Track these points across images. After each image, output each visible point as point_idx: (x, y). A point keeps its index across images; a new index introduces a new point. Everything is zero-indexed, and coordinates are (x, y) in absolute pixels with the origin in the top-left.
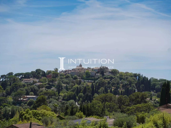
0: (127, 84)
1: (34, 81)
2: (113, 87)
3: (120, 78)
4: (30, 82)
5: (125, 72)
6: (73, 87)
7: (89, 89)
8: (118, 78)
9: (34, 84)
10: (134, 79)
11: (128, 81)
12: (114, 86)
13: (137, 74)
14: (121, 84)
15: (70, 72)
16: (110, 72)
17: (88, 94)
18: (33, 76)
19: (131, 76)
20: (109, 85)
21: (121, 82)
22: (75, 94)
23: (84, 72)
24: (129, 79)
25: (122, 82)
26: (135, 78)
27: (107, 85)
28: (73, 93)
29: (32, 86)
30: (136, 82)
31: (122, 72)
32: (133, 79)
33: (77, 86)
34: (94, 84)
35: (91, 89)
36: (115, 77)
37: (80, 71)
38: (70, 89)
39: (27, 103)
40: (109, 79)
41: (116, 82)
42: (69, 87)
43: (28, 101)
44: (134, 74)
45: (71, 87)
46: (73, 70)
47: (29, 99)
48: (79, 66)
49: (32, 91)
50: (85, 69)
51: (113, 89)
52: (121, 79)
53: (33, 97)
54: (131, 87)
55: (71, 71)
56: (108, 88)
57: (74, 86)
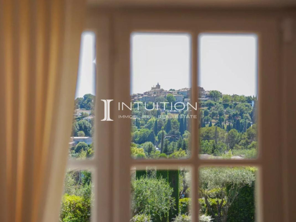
0: (237, 114)
1: (82, 113)
2: (213, 121)
3: (224, 104)
4: (77, 116)
5: (231, 95)
6: (148, 122)
7: (175, 123)
8: (221, 105)
9: (84, 119)
10: (248, 106)
11: (237, 109)
12: (215, 117)
13: (252, 97)
14: (226, 114)
15: (141, 97)
16: (207, 96)
17: (174, 132)
18: (79, 106)
19: (243, 102)
20: (206, 117)
21: (225, 111)
22: (152, 132)
23: (165, 97)
24: (238, 106)
25: (227, 111)
26: (249, 104)
27: (203, 116)
28: (150, 131)
29: (81, 122)
30: (250, 111)
31: (227, 95)
32: (246, 106)
33: (154, 119)
34: (181, 115)
35: (179, 124)
36: (215, 104)
37: (157, 96)
38: (142, 125)
39: (75, 148)
40: (206, 106)
41: (217, 112)
42: (140, 122)
43: (77, 146)
44: (247, 97)
45: (144, 122)
46: (145, 93)
47: (78, 142)
48: (155, 87)
49: (81, 129)
50: (166, 92)
51: (213, 123)
52: (226, 106)
53: (84, 139)
54: (242, 118)
55: (142, 95)
56: (206, 121)
57: (149, 120)
